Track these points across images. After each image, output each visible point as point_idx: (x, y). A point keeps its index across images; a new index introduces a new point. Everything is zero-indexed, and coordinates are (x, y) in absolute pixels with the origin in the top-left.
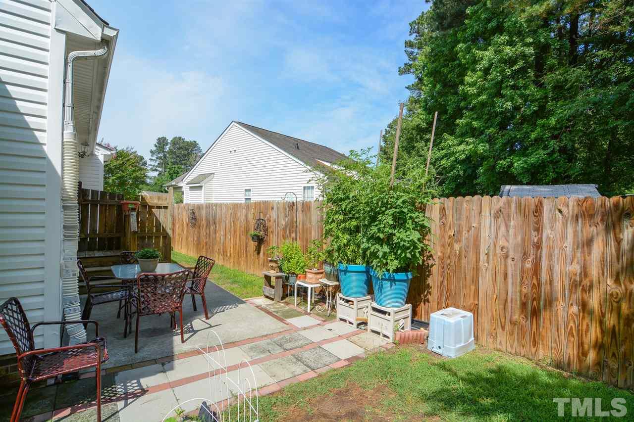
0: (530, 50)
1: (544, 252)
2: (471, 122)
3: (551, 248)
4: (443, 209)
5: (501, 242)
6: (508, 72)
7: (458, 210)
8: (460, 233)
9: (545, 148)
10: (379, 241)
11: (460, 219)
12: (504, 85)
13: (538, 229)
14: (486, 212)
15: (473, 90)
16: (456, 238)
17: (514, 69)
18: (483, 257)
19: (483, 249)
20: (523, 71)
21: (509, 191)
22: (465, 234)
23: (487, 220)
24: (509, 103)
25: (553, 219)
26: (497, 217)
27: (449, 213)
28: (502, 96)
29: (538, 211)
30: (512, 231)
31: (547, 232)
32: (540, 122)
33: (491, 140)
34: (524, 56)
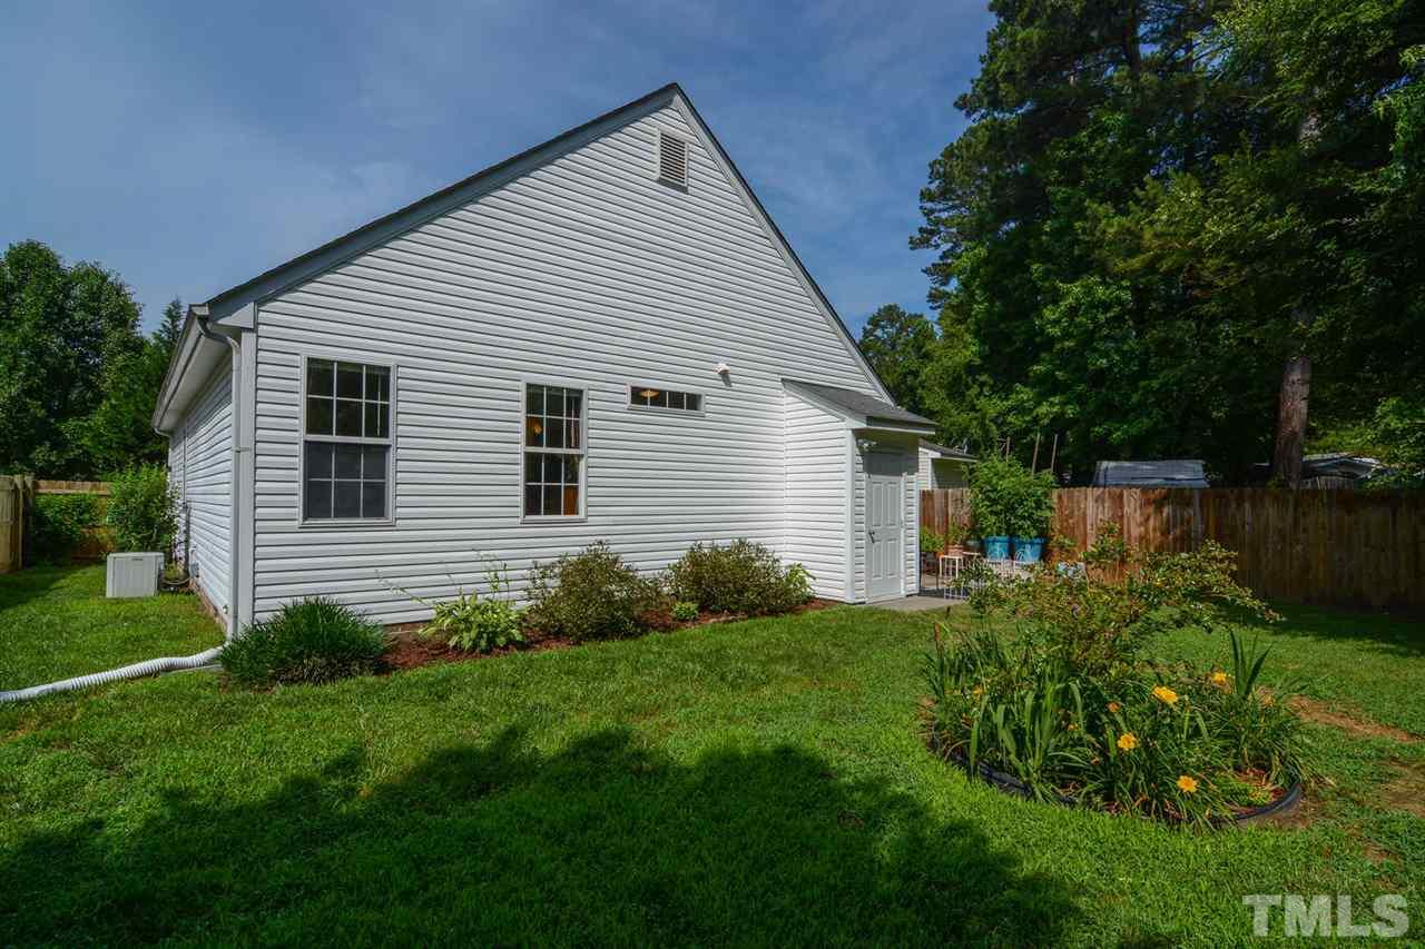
0: (1126, 296)
1: (1125, 521)
2: (1054, 372)
3: (1128, 518)
4: (1060, 497)
5: (1100, 516)
6: (1102, 318)
7: (1070, 498)
8: (1072, 512)
9: (1149, 415)
10: (1024, 518)
11: (1073, 502)
12: (1097, 335)
13: (1122, 508)
14: (1090, 498)
15: (1055, 331)
16: (1071, 515)
17: (1108, 315)
18: (1089, 527)
19: (1089, 522)
20: (1119, 319)
21: (1107, 468)
22: (1076, 513)
23: (1091, 503)
24: (1105, 361)
25: (1129, 501)
26: (1096, 501)
27: (1065, 499)
28: (1096, 350)
29: (1121, 496)
30: (1106, 510)
31: (1126, 508)
32: (1142, 383)
33: (1081, 400)
34: (1119, 302)
